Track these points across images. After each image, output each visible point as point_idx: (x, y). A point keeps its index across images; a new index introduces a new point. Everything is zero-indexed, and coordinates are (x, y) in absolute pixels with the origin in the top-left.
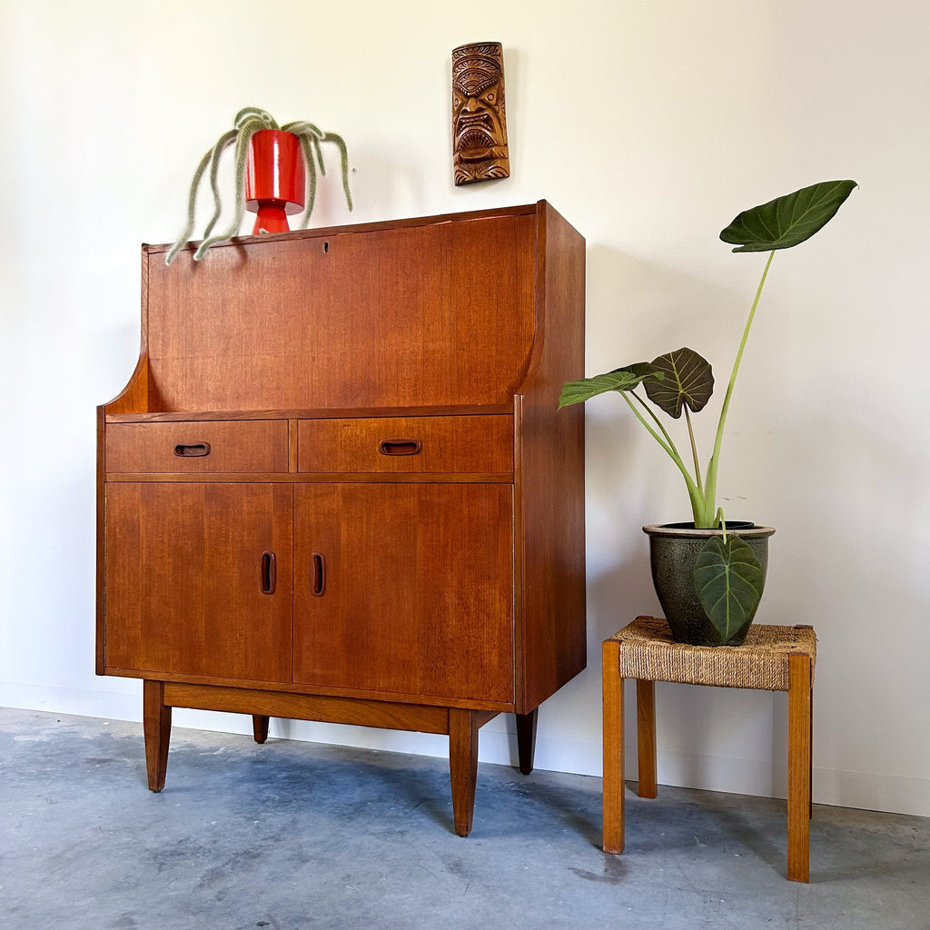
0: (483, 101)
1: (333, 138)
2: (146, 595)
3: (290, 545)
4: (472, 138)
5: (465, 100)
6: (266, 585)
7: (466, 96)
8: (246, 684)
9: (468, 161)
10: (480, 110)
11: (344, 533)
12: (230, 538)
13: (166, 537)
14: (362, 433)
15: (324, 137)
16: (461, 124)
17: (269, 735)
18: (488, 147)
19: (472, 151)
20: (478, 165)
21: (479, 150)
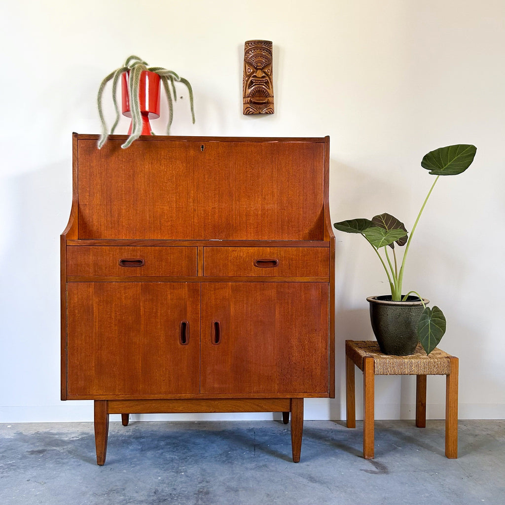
0: (265, 72)
1: (184, 81)
2: (99, 350)
3: (198, 317)
4: (259, 91)
5: (255, 70)
6: (184, 339)
7: (256, 68)
8: (169, 396)
9: (255, 103)
10: (263, 77)
11: (232, 310)
12: (159, 314)
13: (113, 315)
14: (244, 254)
15: (180, 80)
16: (252, 82)
17: (129, 420)
18: (266, 97)
19: (257, 98)
20: (261, 106)
21: (261, 98)
